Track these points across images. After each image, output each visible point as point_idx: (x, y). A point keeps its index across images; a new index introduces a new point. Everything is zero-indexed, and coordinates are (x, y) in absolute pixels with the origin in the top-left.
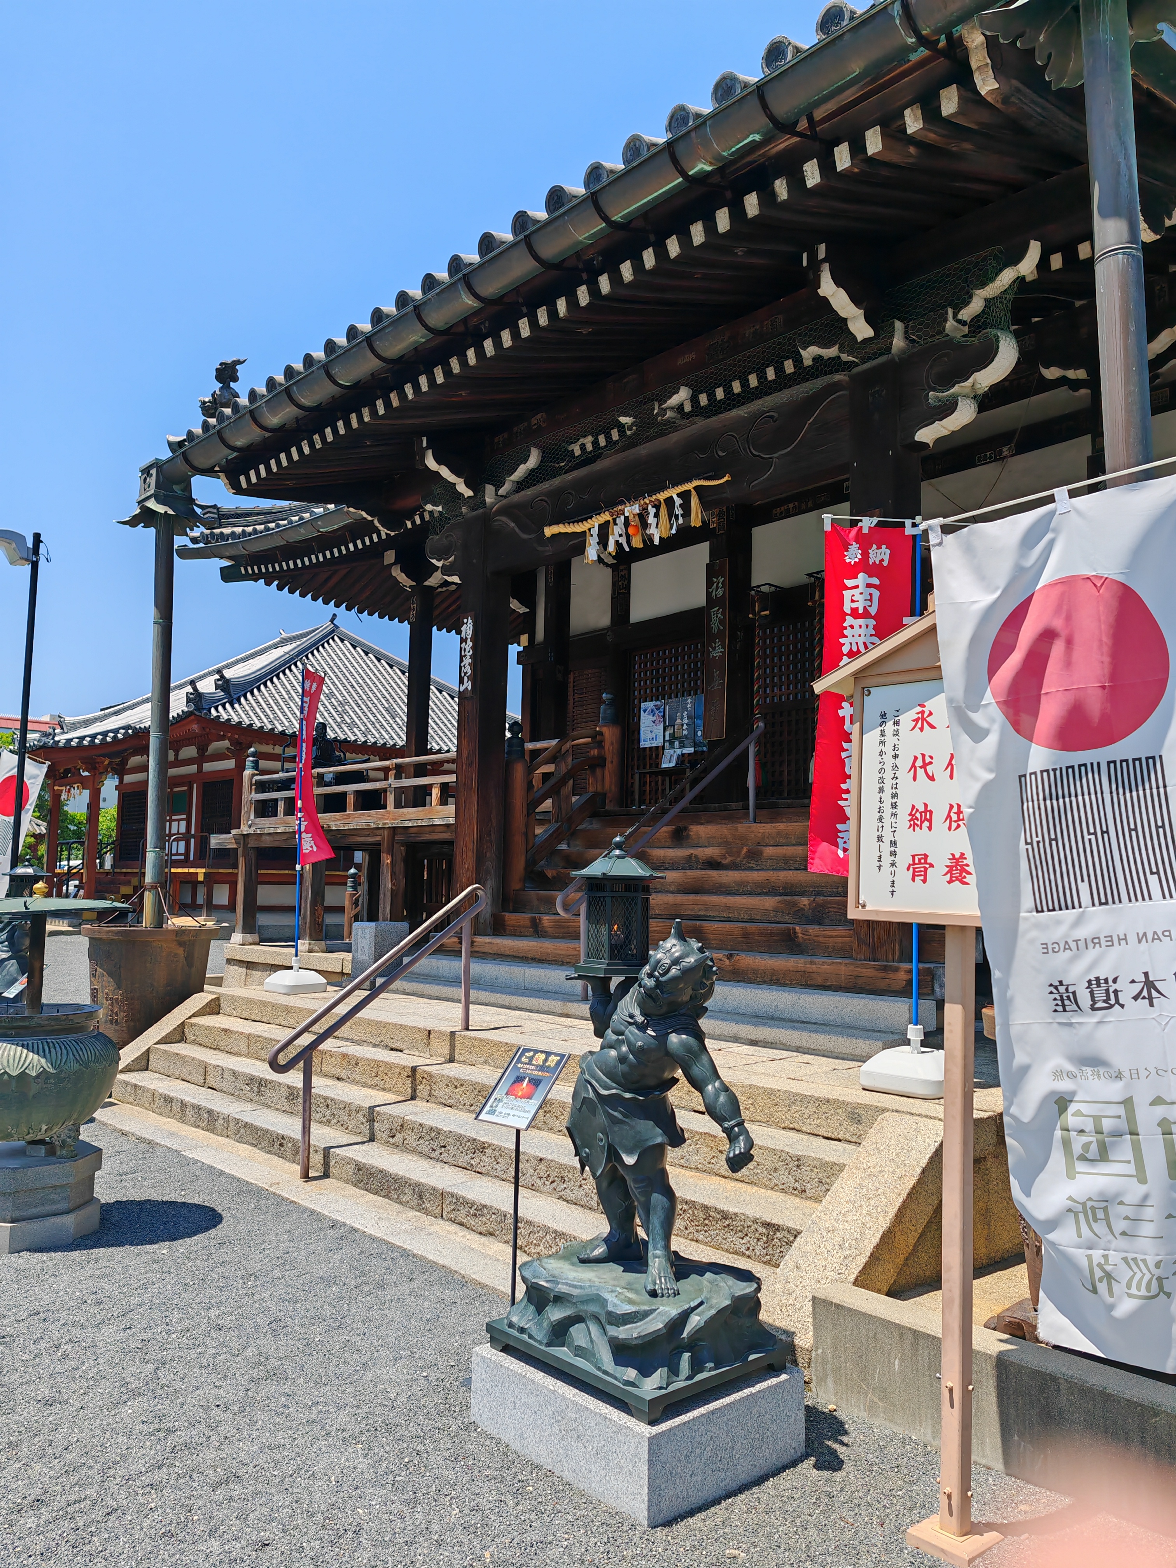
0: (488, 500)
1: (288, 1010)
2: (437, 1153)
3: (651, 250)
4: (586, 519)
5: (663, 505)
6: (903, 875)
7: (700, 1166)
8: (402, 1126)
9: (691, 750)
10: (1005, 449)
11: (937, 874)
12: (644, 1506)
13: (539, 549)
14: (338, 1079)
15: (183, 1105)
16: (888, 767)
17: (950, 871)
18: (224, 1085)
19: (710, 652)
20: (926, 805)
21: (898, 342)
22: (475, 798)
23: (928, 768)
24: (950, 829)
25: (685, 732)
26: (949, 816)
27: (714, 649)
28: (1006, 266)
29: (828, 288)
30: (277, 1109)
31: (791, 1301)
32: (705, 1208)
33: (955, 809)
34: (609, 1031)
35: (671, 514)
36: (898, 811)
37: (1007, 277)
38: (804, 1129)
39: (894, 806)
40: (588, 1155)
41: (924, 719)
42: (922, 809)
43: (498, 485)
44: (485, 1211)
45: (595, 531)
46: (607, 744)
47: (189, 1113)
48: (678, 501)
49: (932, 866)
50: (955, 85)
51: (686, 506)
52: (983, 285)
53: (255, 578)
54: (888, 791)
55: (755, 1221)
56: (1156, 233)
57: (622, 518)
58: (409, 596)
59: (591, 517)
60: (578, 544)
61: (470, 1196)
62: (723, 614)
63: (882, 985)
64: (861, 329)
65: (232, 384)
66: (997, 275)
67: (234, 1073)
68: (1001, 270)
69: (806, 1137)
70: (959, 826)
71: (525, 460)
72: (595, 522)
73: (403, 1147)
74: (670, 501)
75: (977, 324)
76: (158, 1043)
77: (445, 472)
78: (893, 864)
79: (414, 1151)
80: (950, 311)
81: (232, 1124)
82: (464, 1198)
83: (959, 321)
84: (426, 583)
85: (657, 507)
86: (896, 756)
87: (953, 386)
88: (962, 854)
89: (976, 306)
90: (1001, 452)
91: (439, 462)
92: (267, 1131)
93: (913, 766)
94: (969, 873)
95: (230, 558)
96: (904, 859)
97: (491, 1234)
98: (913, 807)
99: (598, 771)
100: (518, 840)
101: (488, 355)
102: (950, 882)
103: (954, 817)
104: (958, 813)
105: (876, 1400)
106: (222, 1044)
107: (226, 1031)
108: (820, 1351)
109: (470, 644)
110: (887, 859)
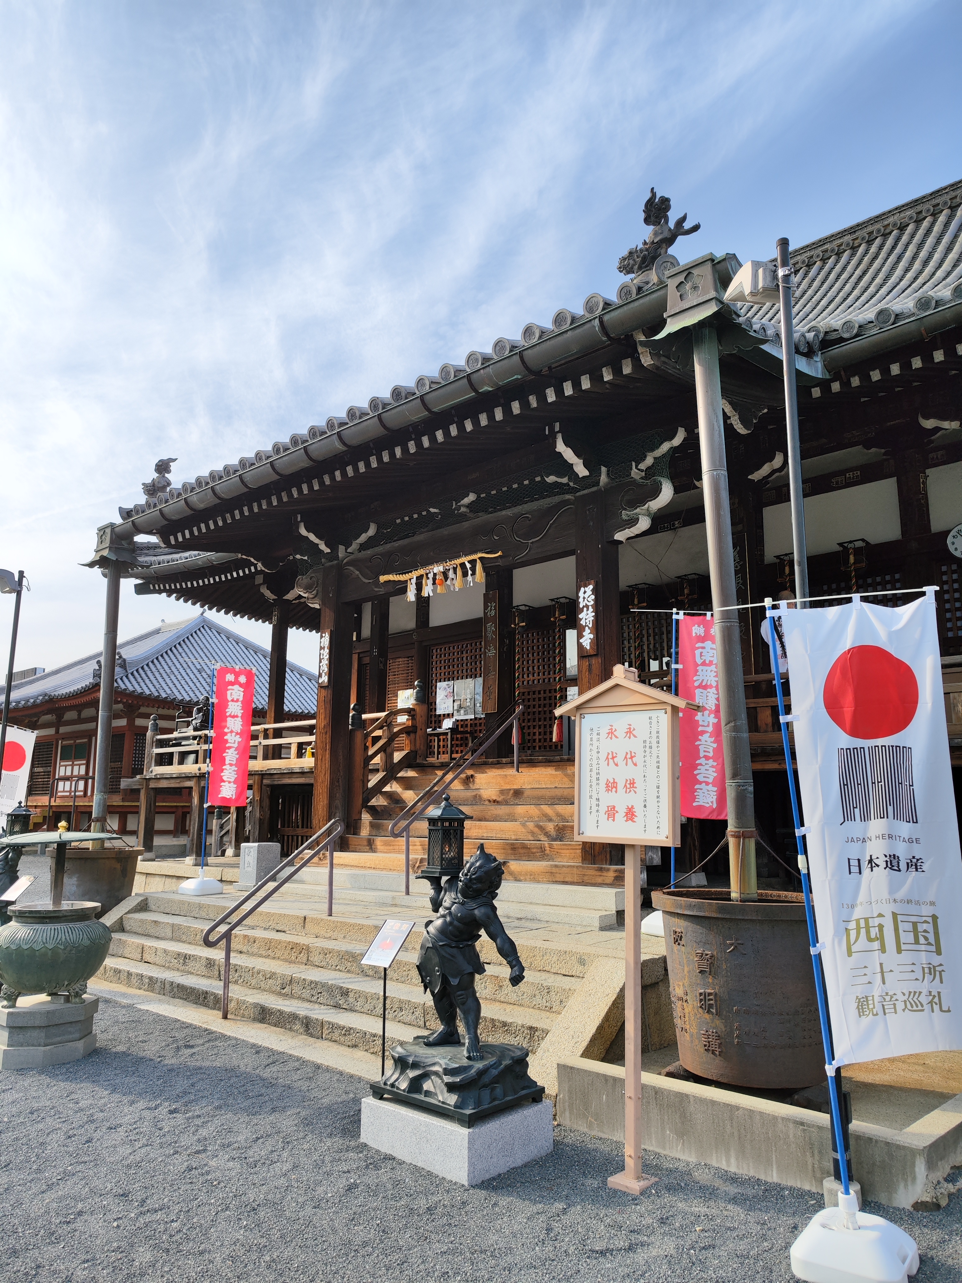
0: (340, 555)
1: (200, 906)
2: (315, 998)
4: (408, 573)
5: (459, 567)
6: (603, 817)
7: (488, 997)
8: (291, 981)
9: (472, 717)
11: (620, 816)
12: (466, 1174)
13: (376, 589)
15: (129, 974)
16: (594, 758)
17: (627, 814)
18: (158, 960)
19: (486, 653)
20: (614, 779)
21: (604, 478)
22: (328, 756)
23: (615, 759)
24: (626, 792)
25: (468, 704)
26: (625, 786)
27: (489, 651)
28: (665, 440)
29: (561, 447)
30: (198, 975)
31: (544, 1070)
32: (493, 1020)
33: (628, 782)
34: (441, 909)
35: (465, 574)
36: (600, 782)
37: (665, 447)
38: (552, 970)
39: (598, 779)
40: (429, 983)
41: (612, 733)
42: (612, 781)
43: (348, 545)
44: (352, 1031)
45: (414, 581)
46: (418, 718)
47: (134, 980)
48: (468, 566)
49: (617, 812)
50: (630, 359)
51: (474, 569)
52: (652, 450)
53: (160, 592)
54: (595, 771)
55: (523, 1026)
56: (748, 430)
57: (432, 574)
58: (272, 605)
59: (411, 572)
60: (402, 589)
61: (342, 1023)
62: (495, 627)
63: (599, 880)
64: (581, 470)
65: (167, 475)
66: (660, 445)
67: (165, 951)
68: (662, 443)
69: (553, 976)
70: (630, 791)
71: (366, 531)
72: (414, 575)
73: (291, 996)
74: (463, 565)
75: (650, 472)
77: (312, 537)
78: (597, 811)
79: (299, 998)
80: (634, 464)
81: (167, 986)
82: (337, 1024)
83: (639, 470)
84: (285, 598)
85: (455, 570)
86: (598, 752)
87: (636, 508)
88: (632, 806)
89: (649, 461)
91: (308, 530)
92: (194, 989)
93: (607, 758)
94: (636, 816)
96: (603, 809)
97: (355, 1046)
98: (608, 780)
99: (412, 736)
100: (358, 785)
102: (627, 821)
103: (628, 786)
104: (630, 784)
105: (593, 1120)
106: (152, 931)
107: (155, 922)
108: (561, 1096)
109: (327, 651)
110: (594, 808)
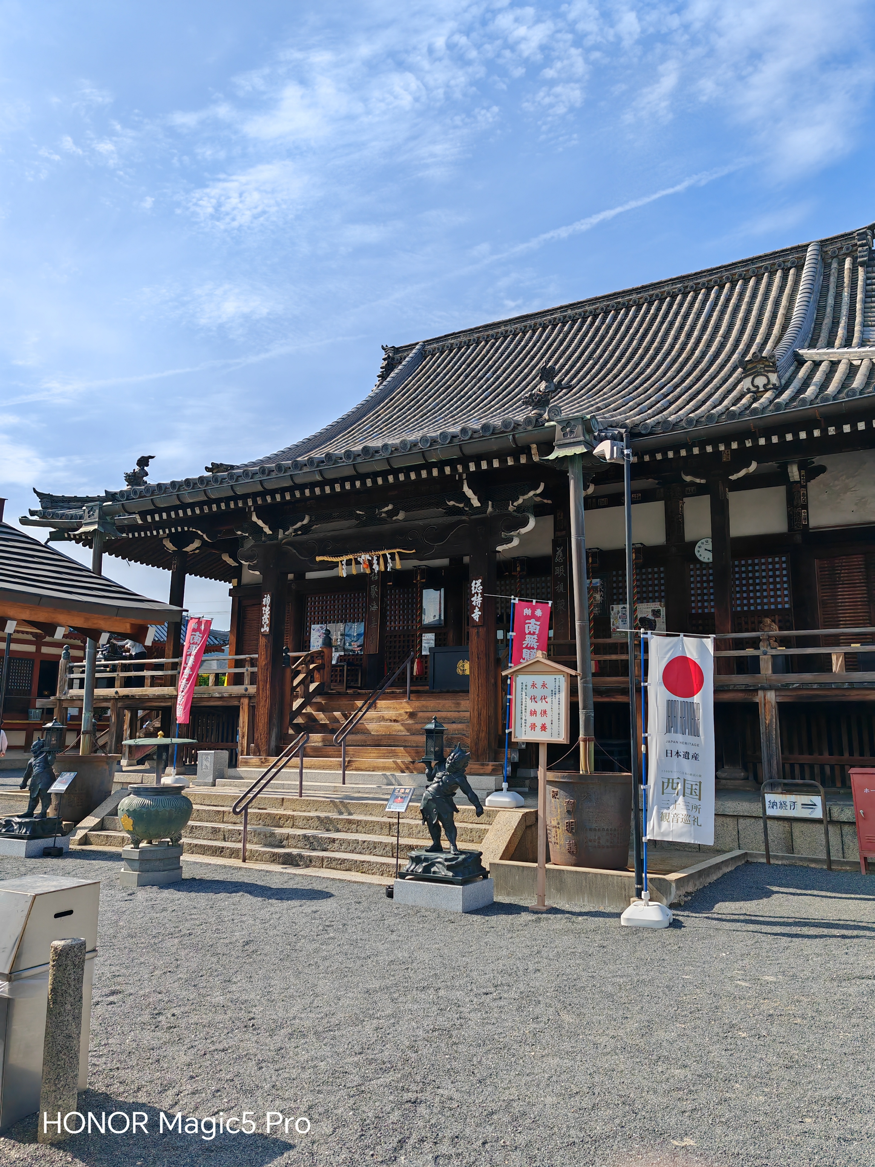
0: (279, 537)
2: (308, 846)
4: (339, 556)
5: (381, 557)
6: (528, 729)
8: (288, 837)
11: (538, 728)
13: (311, 565)
19: (370, 608)
20: (535, 709)
21: (490, 509)
22: (267, 683)
23: (536, 699)
24: (542, 716)
27: (373, 606)
28: (531, 490)
29: (465, 488)
35: (385, 562)
36: (527, 711)
37: (532, 494)
39: (525, 709)
41: (534, 685)
43: (286, 529)
44: (346, 861)
45: (344, 563)
46: (326, 657)
48: (389, 556)
49: (536, 726)
50: (525, 455)
51: (393, 559)
52: (523, 495)
54: (523, 705)
58: (171, 556)
59: (342, 556)
62: (378, 589)
64: (476, 503)
66: (528, 493)
71: (301, 520)
72: (344, 558)
73: (290, 846)
74: (384, 556)
75: (521, 509)
76: (106, 815)
77: (260, 523)
78: (525, 726)
79: (296, 847)
80: (510, 501)
83: (514, 506)
85: (378, 557)
86: (526, 696)
87: (512, 531)
88: (545, 723)
89: (520, 502)
91: (258, 518)
93: (532, 699)
96: (528, 725)
97: (349, 870)
98: (531, 710)
99: (321, 671)
100: (286, 707)
102: (541, 731)
103: (543, 713)
105: (510, 890)
109: (268, 608)
110: (523, 724)
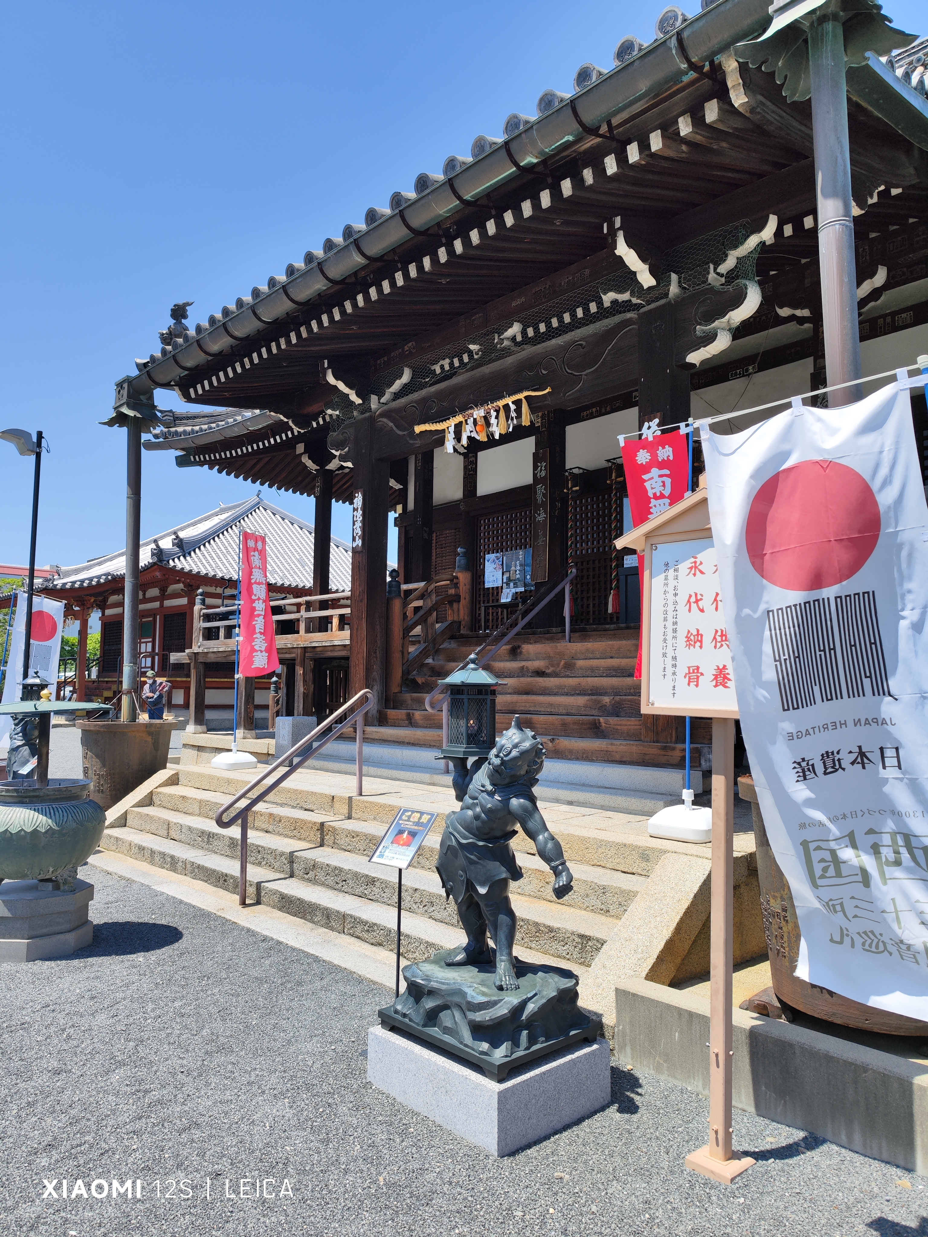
0: (373, 406)
1: (229, 782)
2: (340, 885)
3: (492, 221)
4: (445, 420)
5: (502, 410)
6: (682, 681)
7: (532, 894)
8: (314, 866)
9: (522, 589)
10: (750, 368)
11: (707, 680)
12: (495, 1141)
13: (411, 442)
14: (267, 832)
15: (153, 852)
16: (670, 603)
17: (716, 678)
18: (183, 837)
19: (536, 518)
20: (698, 631)
21: (674, 289)
22: (364, 625)
23: (699, 603)
24: (715, 647)
25: (518, 576)
26: (715, 638)
27: (539, 515)
28: (753, 233)
29: (623, 249)
30: (222, 855)
31: (599, 992)
32: (537, 924)
33: (719, 633)
34: (467, 797)
35: (508, 417)
36: (678, 634)
37: (753, 241)
38: (608, 866)
39: (675, 631)
40: (452, 888)
41: (696, 567)
42: (695, 633)
43: (380, 395)
44: (376, 928)
45: (452, 429)
46: (461, 585)
47: (157, 858)
48: (513, 407)
49: (702, 674)
50: (715, 100)
51: (519, 411)
52: (736, 247)
53: (201, 464)
54: (670, 620)
55: (573, 933)
56: (862, 209)
57: (472, 419)
58: (315, 477)
59: (449, 419)
60: (439, 439)
61: (365, 916)
62: (545, 489)
63: (663, 760)
64: (646, 280)
65: (183, 321)
66: (745, 240)
67: (190, 828)
68: (748, 236)
69: (609, 871)
70: (722, 645)
71: (400, 376)
72: (452, 423)
73: (314, 882)
74: (506, 407)
75: (731, 276)
76: (133, 806)
77: (341, 386)
78: (674, 674)
79: (323, 884)
80: (712, 266)
81: (188, 866)
82: (360, 918)
83: (718, 274)
84: (327, 468)
85: (497, 411)
86: (676, 595)
87: (714, 321)
88: (725, 666)
89: (730, 263)
90: (747, 370)
91: (337, 378)
92: (214, 871)
93: (689, 601)
94: (729, 680)
95: (183, 449)
96: (682, 670)
97: (380, 944)
98: (689, 632)
99: (455, 605)
100: (396, 656)
101: (373, 299)
102: (716, 686)
103: (719, 639)
104: (722, 636)
105: (662, 1062)
106: (180, 806)
107: (183, 797)
108: (621, 1027)
109: (360, 512)
110: (669, 670)
